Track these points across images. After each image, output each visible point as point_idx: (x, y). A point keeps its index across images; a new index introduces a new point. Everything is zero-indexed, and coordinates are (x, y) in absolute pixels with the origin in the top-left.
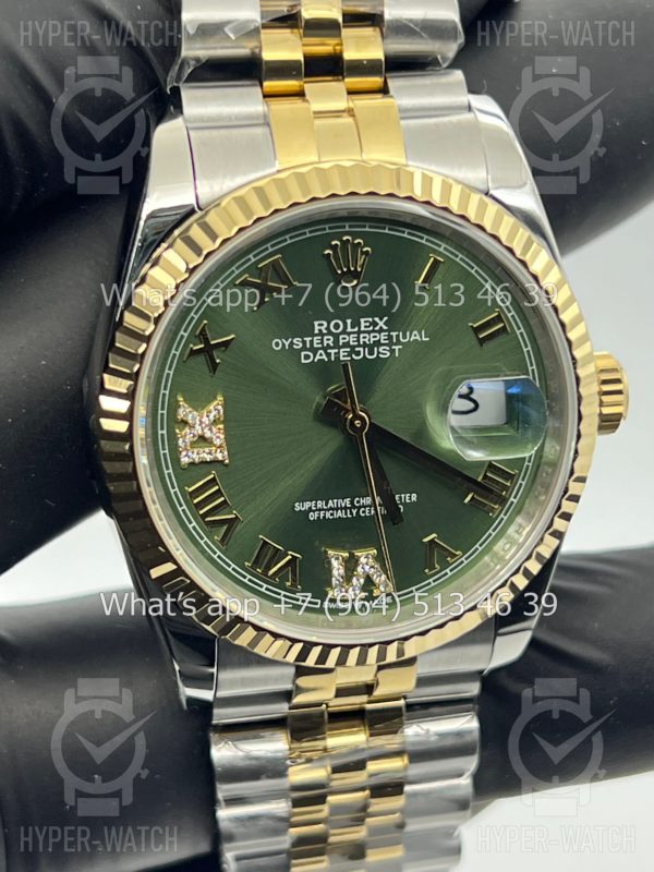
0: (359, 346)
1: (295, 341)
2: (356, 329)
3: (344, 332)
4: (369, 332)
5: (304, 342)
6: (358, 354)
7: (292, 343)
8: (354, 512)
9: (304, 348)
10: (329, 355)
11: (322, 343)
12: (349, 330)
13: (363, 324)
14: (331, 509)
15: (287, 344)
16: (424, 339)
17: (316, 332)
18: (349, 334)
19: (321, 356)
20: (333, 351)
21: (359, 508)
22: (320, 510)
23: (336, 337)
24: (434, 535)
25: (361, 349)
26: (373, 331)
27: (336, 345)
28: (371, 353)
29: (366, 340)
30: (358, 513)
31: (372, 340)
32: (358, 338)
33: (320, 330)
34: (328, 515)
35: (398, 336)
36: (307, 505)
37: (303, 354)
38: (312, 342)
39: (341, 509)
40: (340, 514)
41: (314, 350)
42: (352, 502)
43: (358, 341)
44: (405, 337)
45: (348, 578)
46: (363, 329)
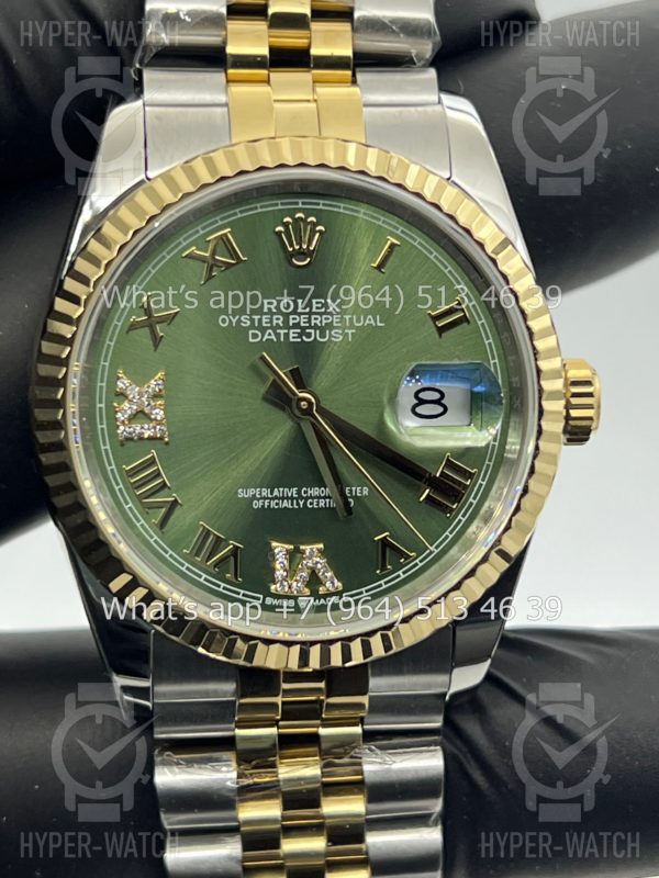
0: (310, 327)
1: (242, 318)
2: (308, 310)
3: (295, 312)
4: (321, 314)
5: (252, 321)
6: (309, 335)
7: (239, 321)
8: (301, 503)
9: (252, 326)
10: (278, 335)
11: (271, 322)
12: (300, 310)
13: (314, 305)
14: (276, 498)
15: (234, 321)
16: (379, 324)
17: (266, 310)
18: (300, 314)
19: (270, 335)
20: (282, 332)
21: (307, 498)
22: (265, 498)
23: (286, 316)
24: (387, 534)
25: (313, 331)
26: (325, 313)
27: (286, 325)
28: (323, 336)
29: (318, 322)
30: (305, 504)
31: (324, 322)
32: (310, 319)
33: (270, 309)
34: (273, 504)
35: (351, 319)
36: (251, 492)
37: (251, 332)
38: (260, 320)
39: (287, 498)
40: (286, 504)
41: (263, 330)
42: (299, 492)
43: (309, 322)
44: (358, 321)
45: (291, 571)
46: (314, 310)
